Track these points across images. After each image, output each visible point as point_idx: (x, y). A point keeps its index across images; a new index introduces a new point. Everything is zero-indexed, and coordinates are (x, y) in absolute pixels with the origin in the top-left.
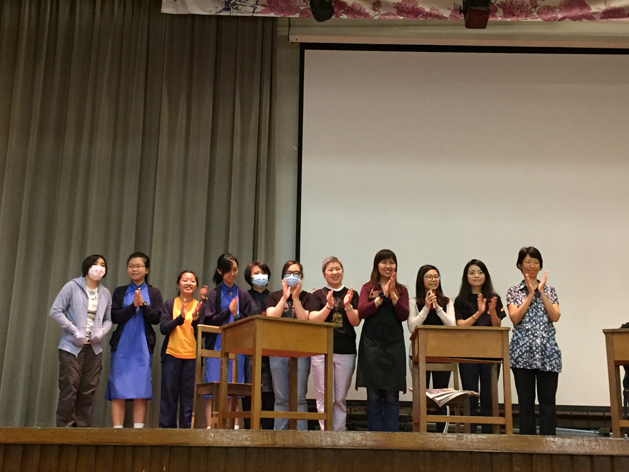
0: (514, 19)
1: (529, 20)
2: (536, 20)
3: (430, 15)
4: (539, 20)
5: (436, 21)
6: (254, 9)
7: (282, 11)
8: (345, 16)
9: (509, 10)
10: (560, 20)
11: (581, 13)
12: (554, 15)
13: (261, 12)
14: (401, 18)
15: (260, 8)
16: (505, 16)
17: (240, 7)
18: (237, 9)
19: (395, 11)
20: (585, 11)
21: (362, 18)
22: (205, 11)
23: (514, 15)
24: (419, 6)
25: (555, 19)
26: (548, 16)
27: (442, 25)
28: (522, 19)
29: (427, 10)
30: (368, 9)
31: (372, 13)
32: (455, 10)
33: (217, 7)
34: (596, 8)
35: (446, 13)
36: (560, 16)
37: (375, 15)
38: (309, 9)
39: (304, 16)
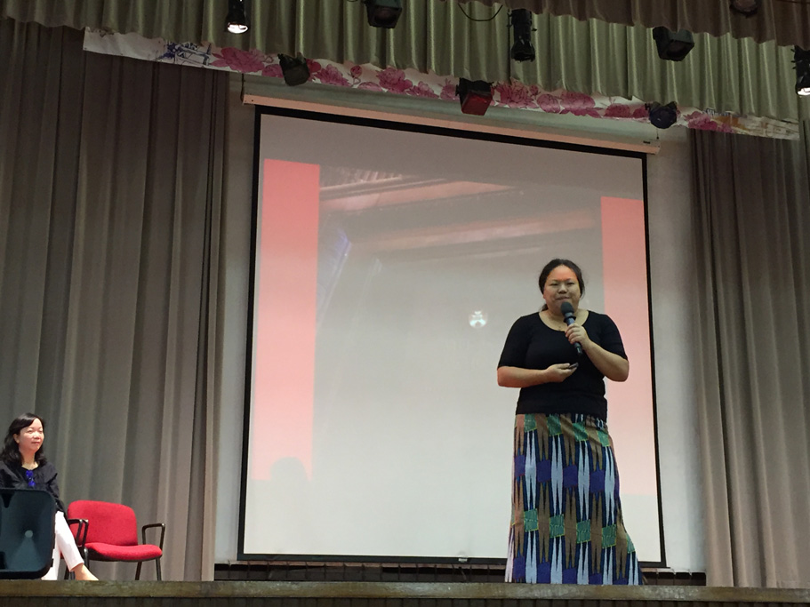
0: (513, 105)
1: (529, 108)
2: (536, 110)
4: (540, 110)
5: (425, 97)
6: (206, 58)
7: (239, 65)
8: (318, 81)
9: (508, 96)
10: (564, 112)
11: (585, 107)
12: (555, 106)
13: (214, 64)
14: (385, 90)
15: (212, 59)
16: (502, 101)
17: (188, 55)
19: (377, 81)
20: (589, 105)
21: (339, 85)
22: (140, 54)
23: (512, 101)
24: (407, 78)
25: (557, 111)
26: (549, 107)
28: (521, 107)
29: (415, 84)
30: (345, 76)
31: (350, 80)
32: (447, 88)
33: (157, 52)
34: (602, 103)
35: (438, 91)
36: (562, 108)
37: (354, 84)
38: (274, 66)
39: (267, 75)
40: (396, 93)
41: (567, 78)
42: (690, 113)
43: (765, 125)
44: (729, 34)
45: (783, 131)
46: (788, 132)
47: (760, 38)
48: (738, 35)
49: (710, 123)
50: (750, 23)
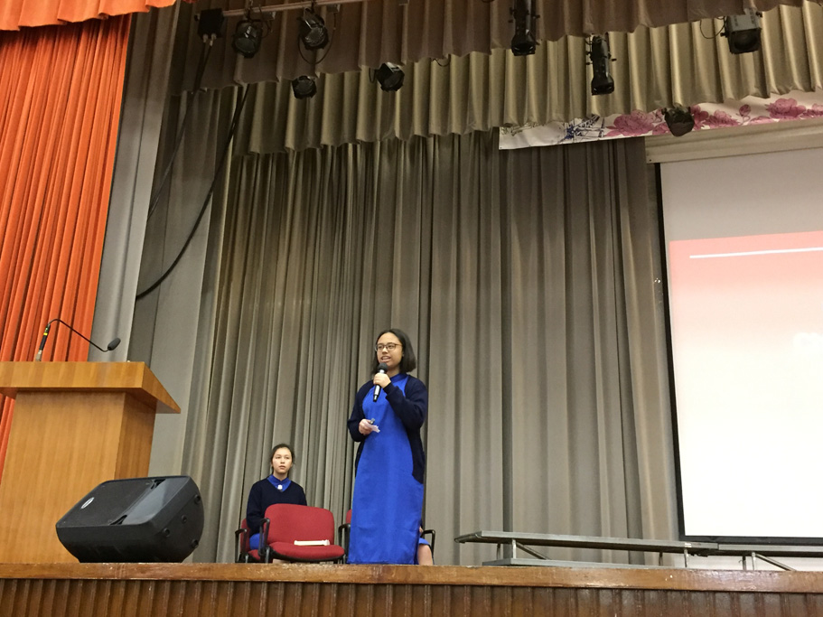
3: (813, 112)
6: (601, 132)
7: (632, 130)
8: (707, 127)
13: (609, 135)
14: (777, 120)
15: (606, 131)
17: (584, 133)
18: (581, 135)
19: (768, 114)
21: (728, 126)
22: (545, 142)
24: (799, 104)
29: (809, 107)
30: (734, 116)
31: (739, 119)
33: (558, 137)
37: (744, 122)
38: (663, 124)
39: (658, 133)
40: (789, 120)
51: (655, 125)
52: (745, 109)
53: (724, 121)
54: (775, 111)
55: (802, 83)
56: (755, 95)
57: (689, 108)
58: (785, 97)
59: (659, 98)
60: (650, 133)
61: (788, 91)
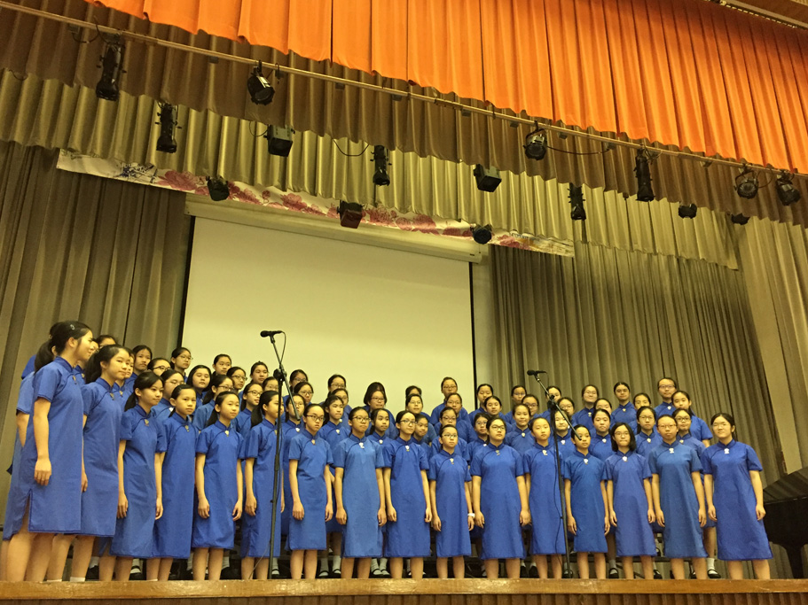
0: (379, 224)
1: (390, 226)
2: (395, 228)
3: (311, 210)
4: (398, 228)
5: (316, 216)
6: (153, 179)
7: (178, 185)
8: (237, 199)
9: (375, 217)
10: (414, 230)
11: (429, 228)
12: (409, 226)
13: (159, 183)
14: (287, 209)
15: (157, 180)
16: (371, 221)
17: (138, 175)
18: (135, 176)
19: (281, 202)
20: (431, 227)
21: (253, 203)
22: (101, 173)
23: (378, 221)
24: (303, 201)
25: (410, 229)
27: (321, 220)
28: (384, 225)
29: (309, 205)
30: (258, 197)
31: (261, 200)
32: (332, 209)
33: (115, 172)
34: (441, 226)
35: (325, 211)
36: (413, 227)
37: (265, 203)
38: (205, 187)
39: (199, 193)
40: (295, 211)
41: (416, 205)
42: (501, 235)
43: (551, 246)
44: (525, 173)
45: (564, 250)
46: (567, 251)
47: (546, 178)
48: (531, 174)
49: (515, 243)
50: (538, 164)
51: (198, 186)
52: (266, 194)
53: (250, 198)
54: (286, 202)
55: (310, 188)
56: (277, 187)
57: (227, 182)
58: (296, 194)
59: (207, 167)
60: (193, 192)
61: (299, 191)
